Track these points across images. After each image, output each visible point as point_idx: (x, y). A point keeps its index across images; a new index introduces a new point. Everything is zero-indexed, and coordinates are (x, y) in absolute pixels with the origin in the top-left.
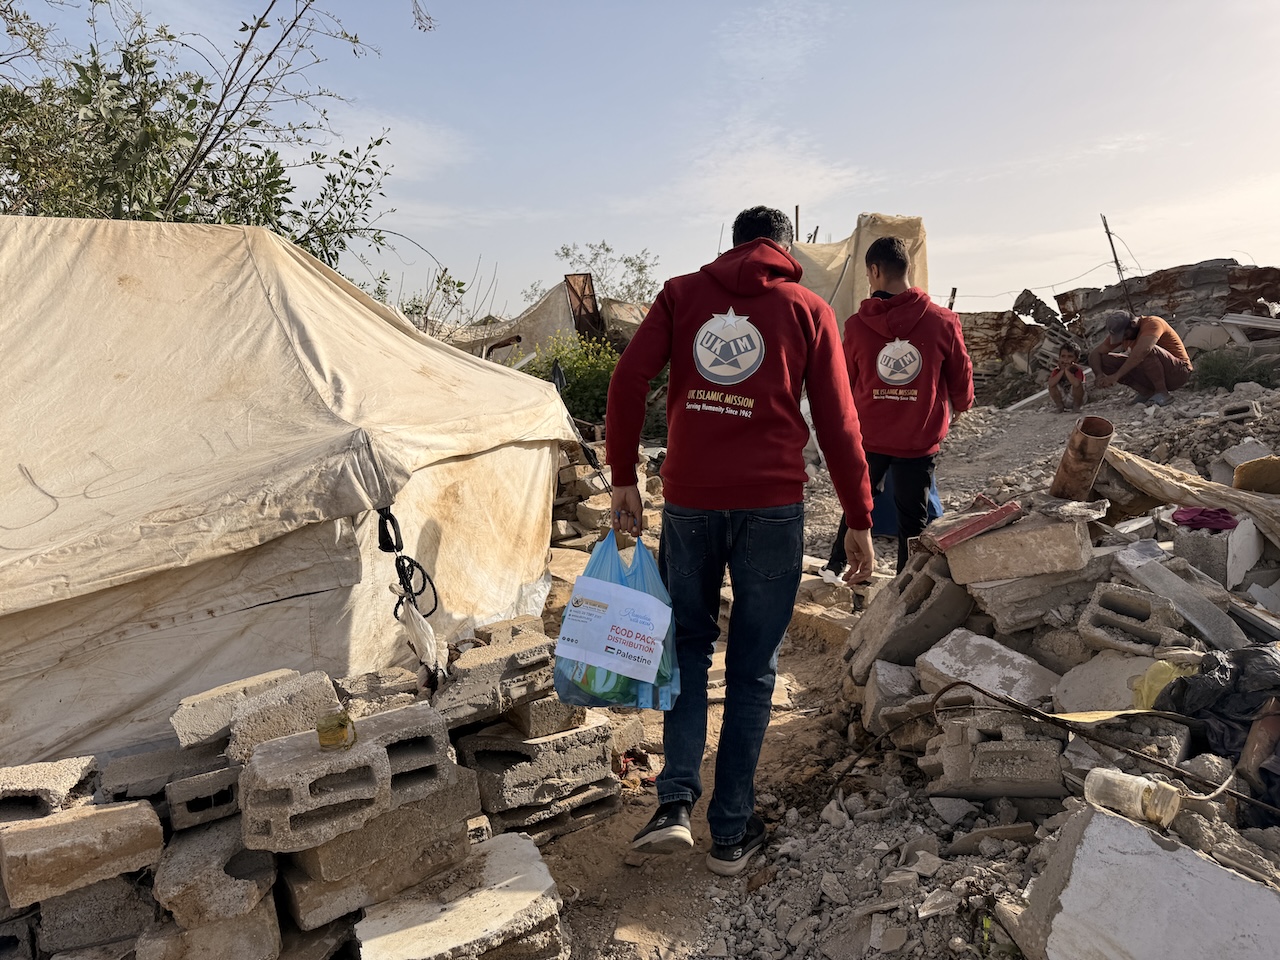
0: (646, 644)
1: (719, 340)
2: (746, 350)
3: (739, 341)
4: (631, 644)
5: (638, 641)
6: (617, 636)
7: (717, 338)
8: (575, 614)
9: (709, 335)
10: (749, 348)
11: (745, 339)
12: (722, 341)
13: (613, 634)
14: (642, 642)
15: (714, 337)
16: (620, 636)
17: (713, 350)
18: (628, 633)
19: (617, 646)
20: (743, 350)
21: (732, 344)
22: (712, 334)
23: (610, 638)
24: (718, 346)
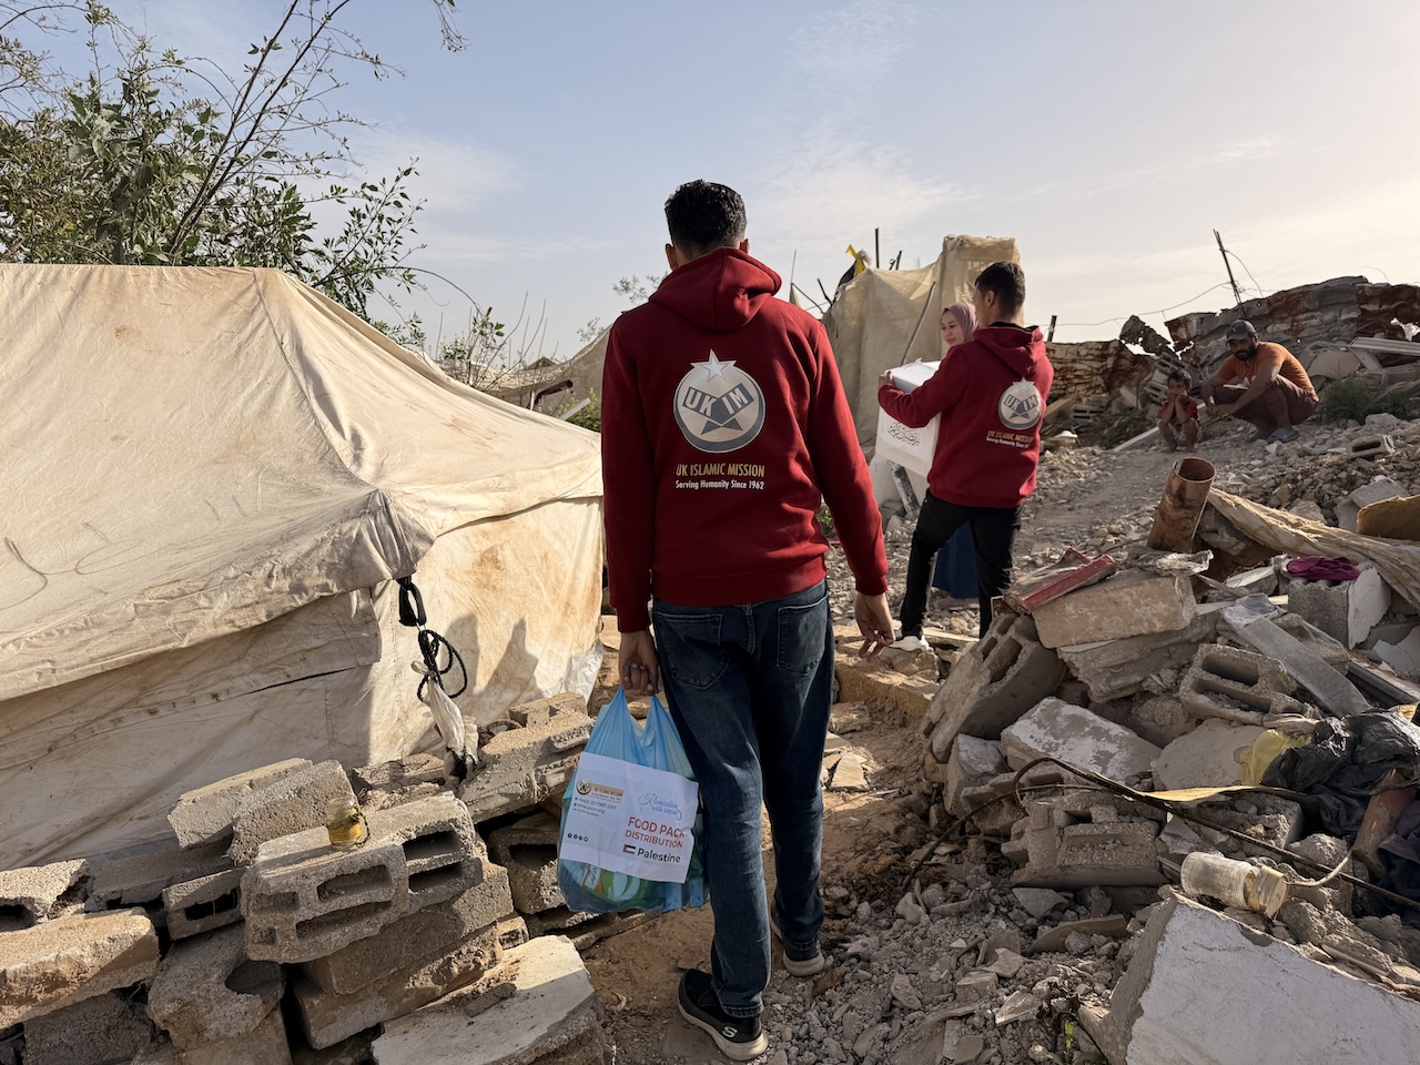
0: (673, 839)
1: (707, 398)
2: (744, 405)
3: (731, 394)
4: (655, 840)
5: (663, 836)
6: (637, 830)
7: (704, 395)
8: (583, 803)
9: (692, 392)
10: (746, 402)
11: (737, 390)
12: (712, 397)
13: (632, 828)
14: (669, 837)
15: (699, 395)
16: (640, 830)
17: (702, 411)
18: (651, 826)
19: (639, 844)
20: (740, 406)
21: (725, 399)
22: (696, 391)
23: (629, 834)
24: (707, 405)
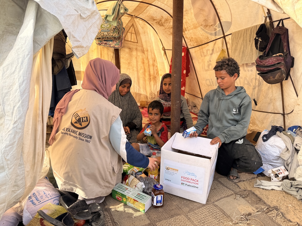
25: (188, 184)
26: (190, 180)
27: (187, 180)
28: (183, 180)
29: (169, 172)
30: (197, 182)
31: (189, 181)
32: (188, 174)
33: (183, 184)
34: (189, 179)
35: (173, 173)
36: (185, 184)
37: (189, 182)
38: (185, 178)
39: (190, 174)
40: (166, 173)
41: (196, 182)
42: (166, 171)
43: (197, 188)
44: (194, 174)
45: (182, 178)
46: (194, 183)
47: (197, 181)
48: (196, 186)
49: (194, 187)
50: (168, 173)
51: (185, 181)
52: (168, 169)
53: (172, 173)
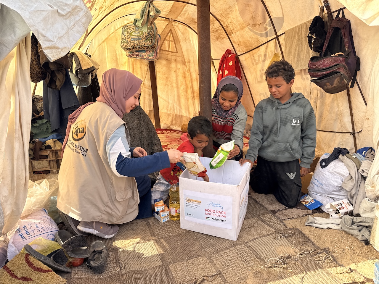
25: (214, 217)
26: (216, 213)
27: (212, 213)
28: (207, 214)
29: (191, 205)
30: (225, 215)
31: (214, 213)
32: (213, 205)
33: (207, 218)
34: (214, 211)
35: (196, 206)
36: (210, 218)
37: (215, 215)
38: (210, 211)
39: (216, 205)
40: (187, 206)
41: (223, 215)
42: (187, 204)
43: (225, 221)
44: (220, 205)
45: (207, 211)
46: (220, 216)
47: (224, 213)
48: (224, 219)
49: (221, 220)
50: (190, 207)
51: (210, 214)
52: (188, 201)
53: (193, 206)
